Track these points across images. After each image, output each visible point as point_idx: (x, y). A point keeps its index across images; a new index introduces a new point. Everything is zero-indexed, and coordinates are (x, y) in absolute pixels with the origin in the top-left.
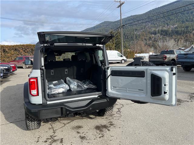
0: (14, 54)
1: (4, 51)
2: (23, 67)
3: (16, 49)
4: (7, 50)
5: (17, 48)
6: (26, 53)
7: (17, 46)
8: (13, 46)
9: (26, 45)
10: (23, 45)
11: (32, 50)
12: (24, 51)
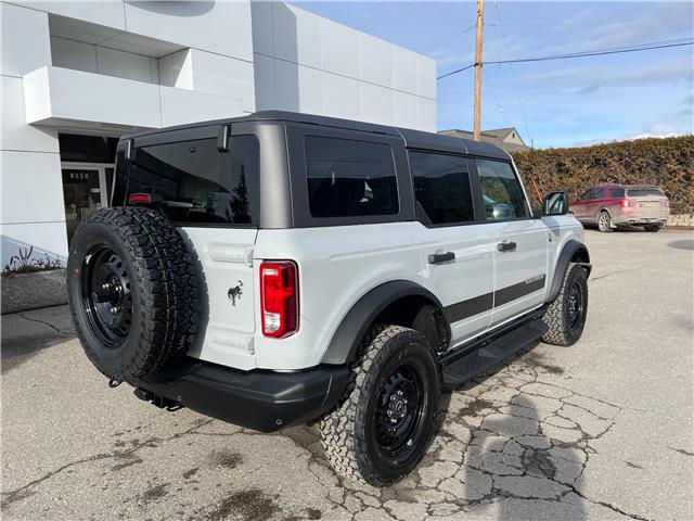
0: (588, 179)
1: (561, 168)
2: (601, 226)
3: (597, 161)
4: (568, 164)
5: (602, 155)
6: (633, 172)
7: (603, 147)
8: (590, 150)
9: (636, 141)
10: (625, 145)
11: (656, 159)
12: (627, 165)
